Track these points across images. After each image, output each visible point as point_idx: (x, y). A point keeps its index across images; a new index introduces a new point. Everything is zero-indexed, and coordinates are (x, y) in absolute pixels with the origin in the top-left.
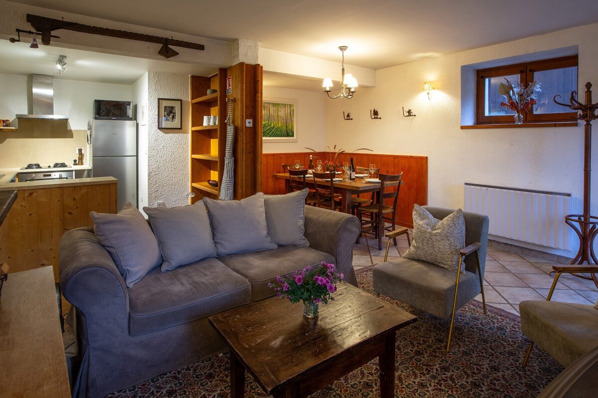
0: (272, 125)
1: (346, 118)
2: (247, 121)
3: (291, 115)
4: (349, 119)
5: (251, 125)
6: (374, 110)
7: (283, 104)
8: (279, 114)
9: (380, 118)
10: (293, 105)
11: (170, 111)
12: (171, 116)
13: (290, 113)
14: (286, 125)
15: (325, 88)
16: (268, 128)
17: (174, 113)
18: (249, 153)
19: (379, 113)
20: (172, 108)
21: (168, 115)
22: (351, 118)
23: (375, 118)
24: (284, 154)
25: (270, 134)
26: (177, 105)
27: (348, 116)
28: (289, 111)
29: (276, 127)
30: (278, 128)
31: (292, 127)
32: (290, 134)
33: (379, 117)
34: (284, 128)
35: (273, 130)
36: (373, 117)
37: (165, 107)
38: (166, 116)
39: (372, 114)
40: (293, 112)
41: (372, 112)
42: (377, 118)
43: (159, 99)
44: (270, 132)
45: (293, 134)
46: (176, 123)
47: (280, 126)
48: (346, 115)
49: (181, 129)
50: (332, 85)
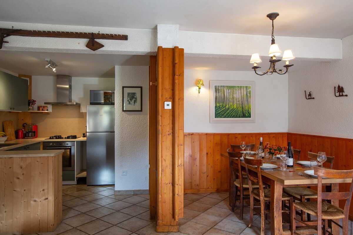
0: (227, 107)
1: (307, 98)
2: (166, 103)
3: (248, 96)
4: (311, 98)
5: (170, 107)
6: (339, 86)
7: (238, 87)
8: (235, 96)
9: (346, 96)
10: (250, 87)
11: (132, 97)
12: (133, 101)
13: (247, 94)
14: (242, 106)
15: (253, 64)
16: (223, 109)
17: (135, 98)
18: (169, 135)
19: (345, 90)
20: (134, 94)
21: (131, 100)
22: (312, 97)
23: (340, 96)
24: (240, 134)
25: (225, 115)
26: (137, 91)
27: (310, 95)
28: (245, 93)
29: (231, 109)
30: (233, 110)
31: (249, 108)
32: (247, 115)
33: (344, 94)
34: (240, 109)
35: (228, 111)
36: (337, 94)
37: (129, 94)
38: (129, 101)
39: (336, 91)
40: (250, 93)
41: (337, 89)
42: (342, 95)
43: (123, 87)
44: (225, 113)
45: (250, 115)
46: (137, 107)
47: (235, 107)
48: (308, 94)
49: (141, 111)
50: (259, 61)
